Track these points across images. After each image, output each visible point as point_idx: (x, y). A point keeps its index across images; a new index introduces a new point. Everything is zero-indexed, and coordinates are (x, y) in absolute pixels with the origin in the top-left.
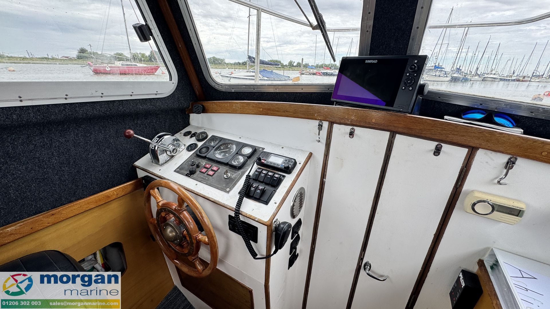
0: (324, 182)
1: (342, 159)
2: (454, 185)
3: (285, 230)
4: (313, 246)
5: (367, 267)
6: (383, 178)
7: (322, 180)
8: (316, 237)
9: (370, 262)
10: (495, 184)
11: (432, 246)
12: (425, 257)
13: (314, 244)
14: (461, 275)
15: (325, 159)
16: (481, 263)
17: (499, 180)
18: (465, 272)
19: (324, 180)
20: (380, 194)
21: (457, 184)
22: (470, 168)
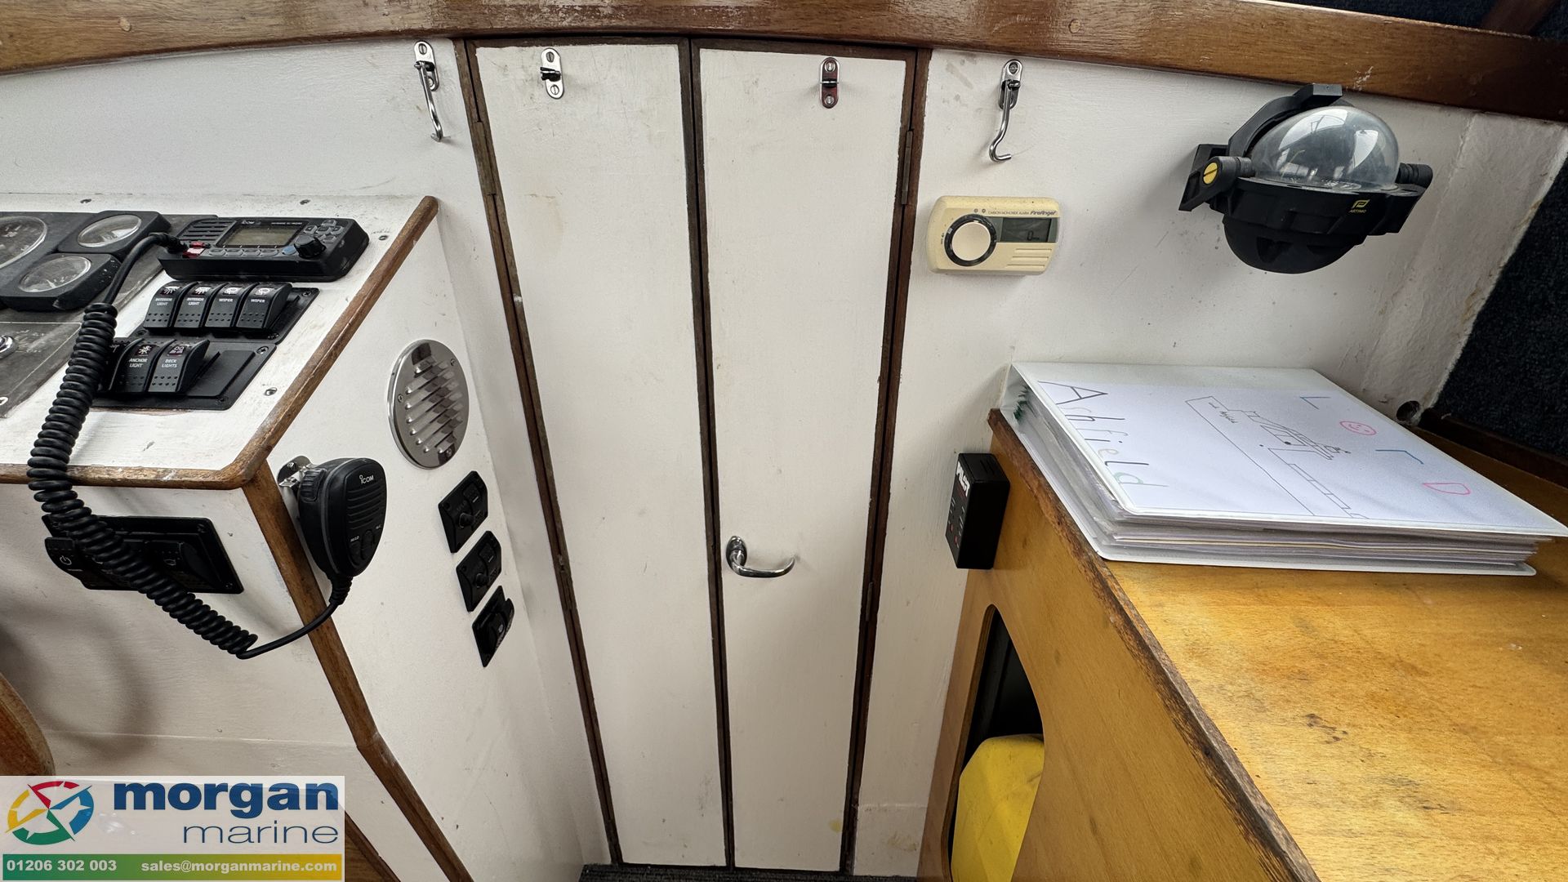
0: (518, 308)
1: (552, 198)
2: (893, 199)
3: (338, 485)
4: (561, 559)
5: (734, 553)
6: (702, 235)
7: (510, 304)
8: (558, 526)
9: (741, 536)
10: (987, 165)
11: (882, 419)
12: (872, 460)
13: (560, 553)
14: (960, 471)
15: (492, 211)
16: (996, 418)
17: (992, 148)
18: (966, 459)
19: (516, 299)
20: (708, 297)
21: (901, 192)
22: (922, 130)
